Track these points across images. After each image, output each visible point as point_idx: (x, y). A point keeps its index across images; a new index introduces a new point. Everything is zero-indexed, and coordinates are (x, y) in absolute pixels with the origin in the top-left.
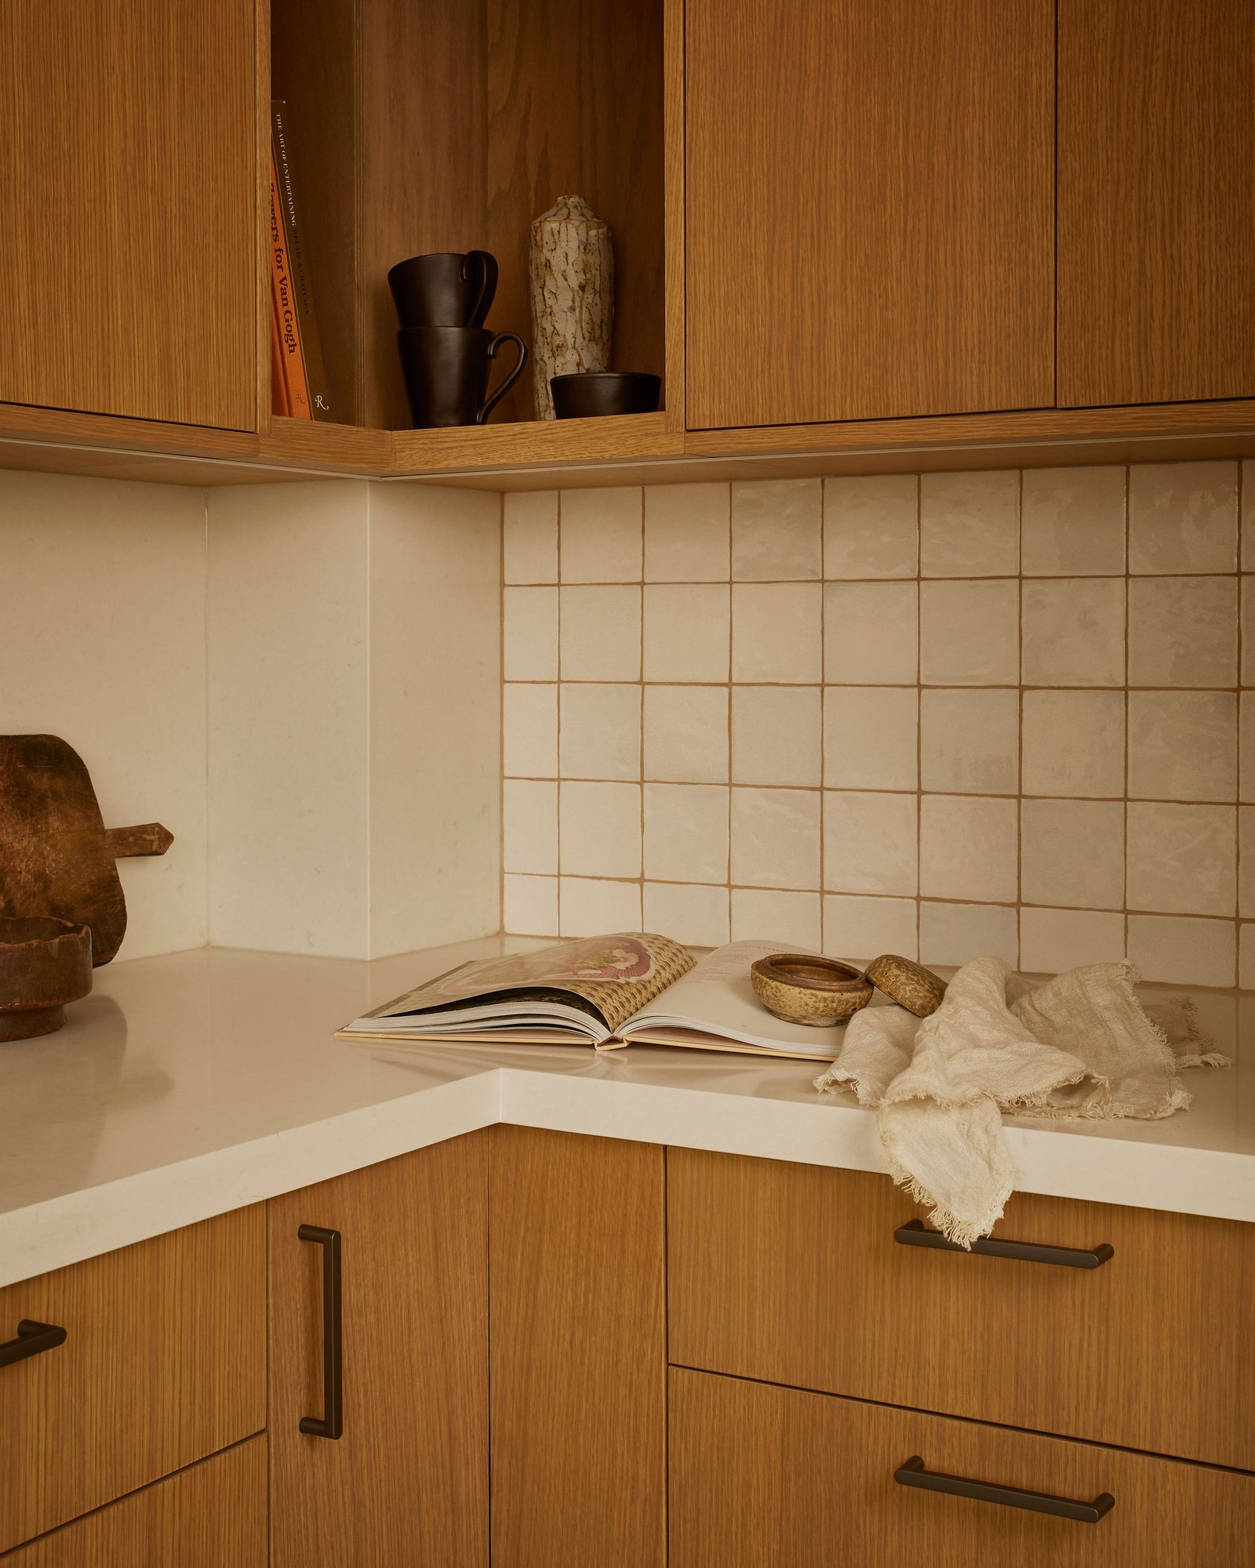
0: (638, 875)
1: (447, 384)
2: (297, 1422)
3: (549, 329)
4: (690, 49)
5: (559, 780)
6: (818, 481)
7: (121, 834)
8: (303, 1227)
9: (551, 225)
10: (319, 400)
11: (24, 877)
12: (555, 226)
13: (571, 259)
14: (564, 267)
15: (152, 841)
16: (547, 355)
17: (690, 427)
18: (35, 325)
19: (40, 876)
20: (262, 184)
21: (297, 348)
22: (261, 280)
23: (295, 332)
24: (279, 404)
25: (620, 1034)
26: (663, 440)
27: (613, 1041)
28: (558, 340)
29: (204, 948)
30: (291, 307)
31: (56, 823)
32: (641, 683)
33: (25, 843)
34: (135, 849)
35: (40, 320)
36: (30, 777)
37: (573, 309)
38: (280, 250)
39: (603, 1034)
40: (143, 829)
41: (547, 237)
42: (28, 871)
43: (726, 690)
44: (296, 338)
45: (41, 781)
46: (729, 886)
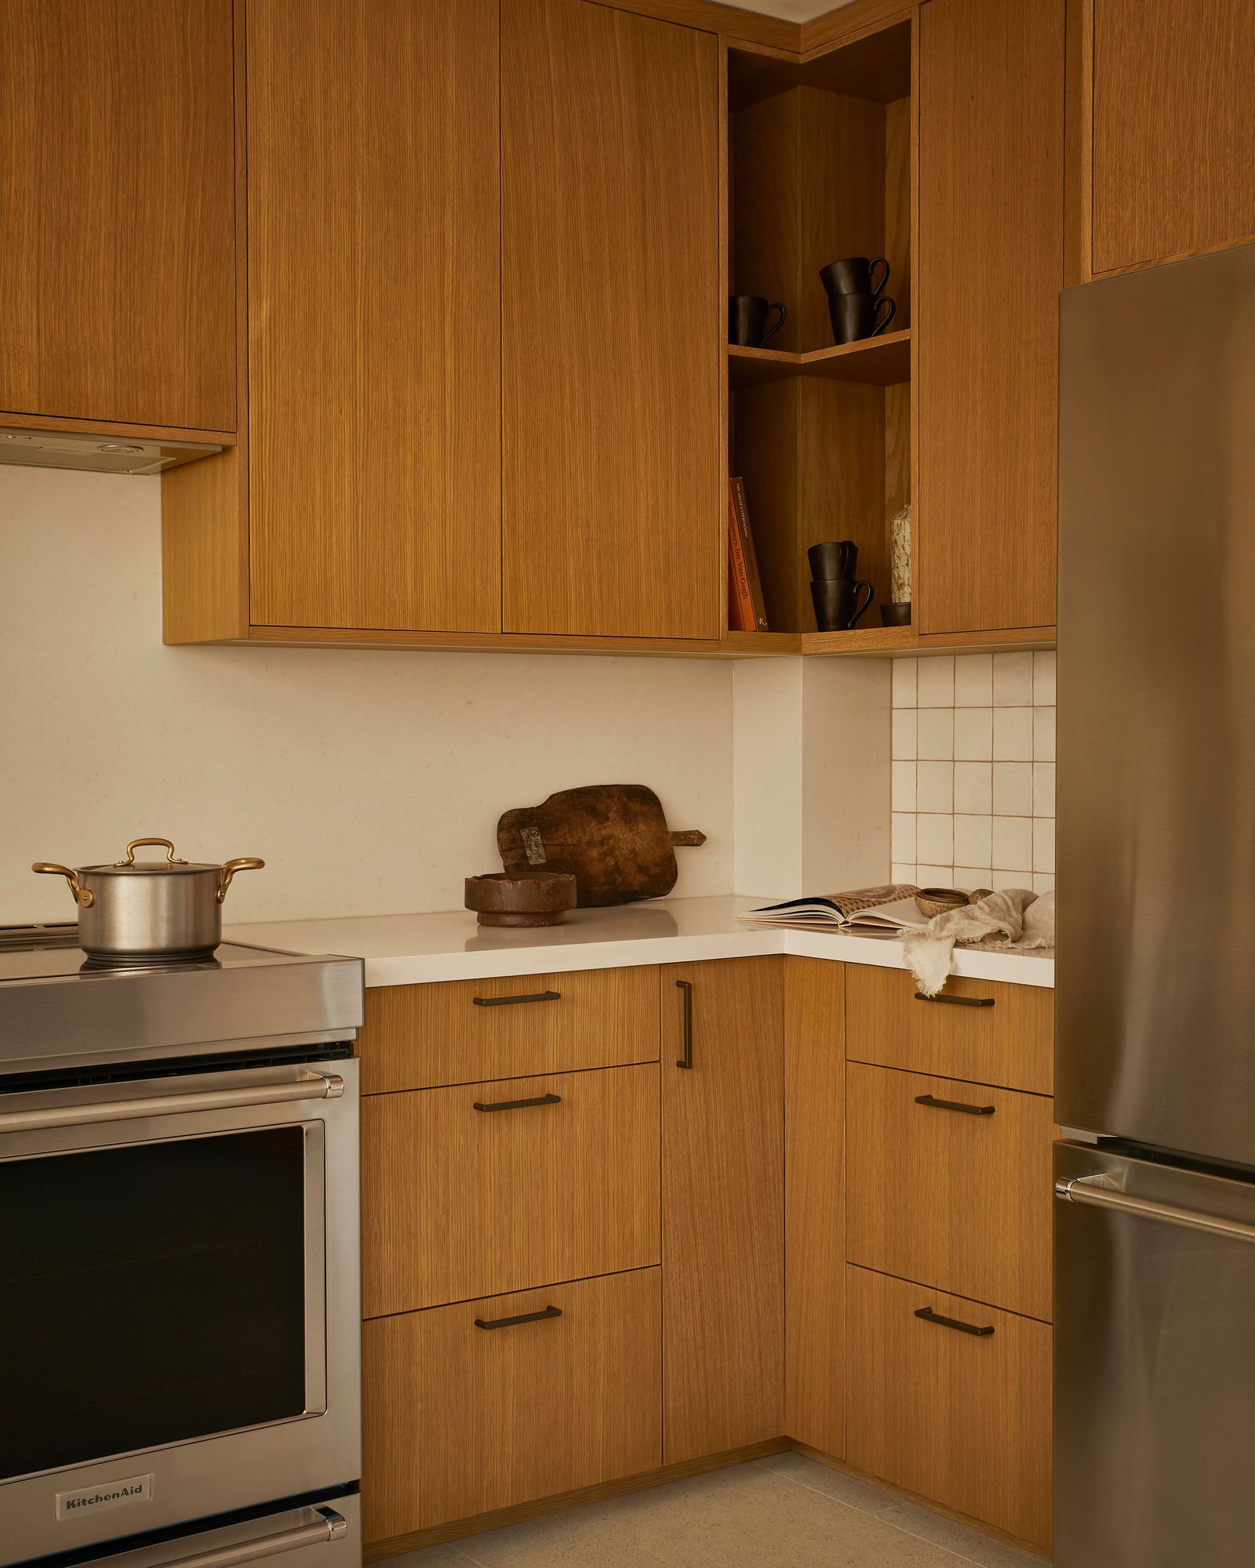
0: (951, 864)
1: (831, 609)
2: (675, 1062)
3: (897, 575)
4: (921, 447)
5: (917, 813)
6: (1031, 653)
7: (677, 835)
8: (678, 982)
9: (897, 521)
10: (761, 621)
11: (625, 851)
12: (899, 521)
13: (906, 539)
14: (903, 543)
15: (694, 839)
16: (896, 589)
17: (921, 633)
18: (602, 600)
19: (633, 851)
20: (723, 521)
21: (748, 597)
22: (722, 567)
23: (747, 588)
24: (734, 623)
25: (849, 919)
26: (910, 639)
27: (846, 922)
28: (901, 581)
29: (731, 896)
30: (745, 576)
31: (642, 827)
32: (953, 761)
33: (626, 836)
34: (684, 842)
35: (604, 598)
36: (630, 804)
37: (907, 565)
38: (739, 550)
39: (841, 919)
40: (690, 832)
41: (895, 527)
42: (627, 849)
43: (991, 764)
44: (748, 591)
45: (636, 807)
46: (992, 869)
